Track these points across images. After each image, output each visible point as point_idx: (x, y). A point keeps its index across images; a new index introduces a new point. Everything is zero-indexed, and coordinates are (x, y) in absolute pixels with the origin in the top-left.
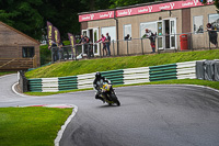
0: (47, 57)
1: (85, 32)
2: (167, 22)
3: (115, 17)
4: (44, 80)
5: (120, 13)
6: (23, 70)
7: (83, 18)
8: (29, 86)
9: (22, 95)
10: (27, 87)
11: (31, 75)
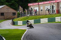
0: (19, 15)
1: (30, 9)
3: (38, 5)
4: (18, 22)
5: (40, 4)
6: (13, 19)
8: (14, 23)
9: (12, 26)
10: (14, 24)
11: (15, 20)
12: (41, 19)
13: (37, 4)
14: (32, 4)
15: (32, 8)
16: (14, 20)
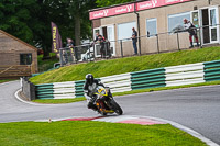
0: (48, 60)
2: (205, 12)
4: (56, 85)
6: (27, 76)
7: (94, 15)
8: (37, 92)
9: (31, 103)
10: (35, 93)
12: (168, 70)
13: (130, 7)
14: (106, 12)
15: (105, 29)
16: (33, 80)
